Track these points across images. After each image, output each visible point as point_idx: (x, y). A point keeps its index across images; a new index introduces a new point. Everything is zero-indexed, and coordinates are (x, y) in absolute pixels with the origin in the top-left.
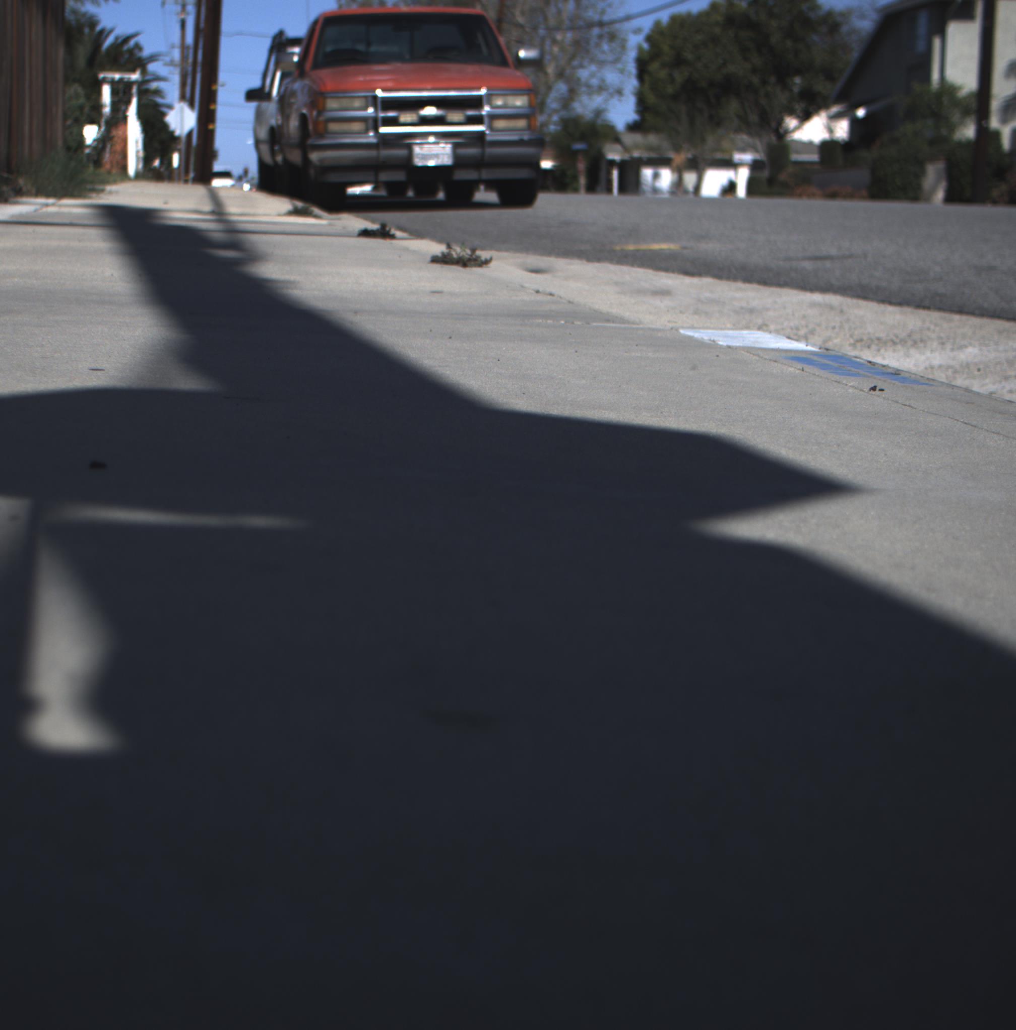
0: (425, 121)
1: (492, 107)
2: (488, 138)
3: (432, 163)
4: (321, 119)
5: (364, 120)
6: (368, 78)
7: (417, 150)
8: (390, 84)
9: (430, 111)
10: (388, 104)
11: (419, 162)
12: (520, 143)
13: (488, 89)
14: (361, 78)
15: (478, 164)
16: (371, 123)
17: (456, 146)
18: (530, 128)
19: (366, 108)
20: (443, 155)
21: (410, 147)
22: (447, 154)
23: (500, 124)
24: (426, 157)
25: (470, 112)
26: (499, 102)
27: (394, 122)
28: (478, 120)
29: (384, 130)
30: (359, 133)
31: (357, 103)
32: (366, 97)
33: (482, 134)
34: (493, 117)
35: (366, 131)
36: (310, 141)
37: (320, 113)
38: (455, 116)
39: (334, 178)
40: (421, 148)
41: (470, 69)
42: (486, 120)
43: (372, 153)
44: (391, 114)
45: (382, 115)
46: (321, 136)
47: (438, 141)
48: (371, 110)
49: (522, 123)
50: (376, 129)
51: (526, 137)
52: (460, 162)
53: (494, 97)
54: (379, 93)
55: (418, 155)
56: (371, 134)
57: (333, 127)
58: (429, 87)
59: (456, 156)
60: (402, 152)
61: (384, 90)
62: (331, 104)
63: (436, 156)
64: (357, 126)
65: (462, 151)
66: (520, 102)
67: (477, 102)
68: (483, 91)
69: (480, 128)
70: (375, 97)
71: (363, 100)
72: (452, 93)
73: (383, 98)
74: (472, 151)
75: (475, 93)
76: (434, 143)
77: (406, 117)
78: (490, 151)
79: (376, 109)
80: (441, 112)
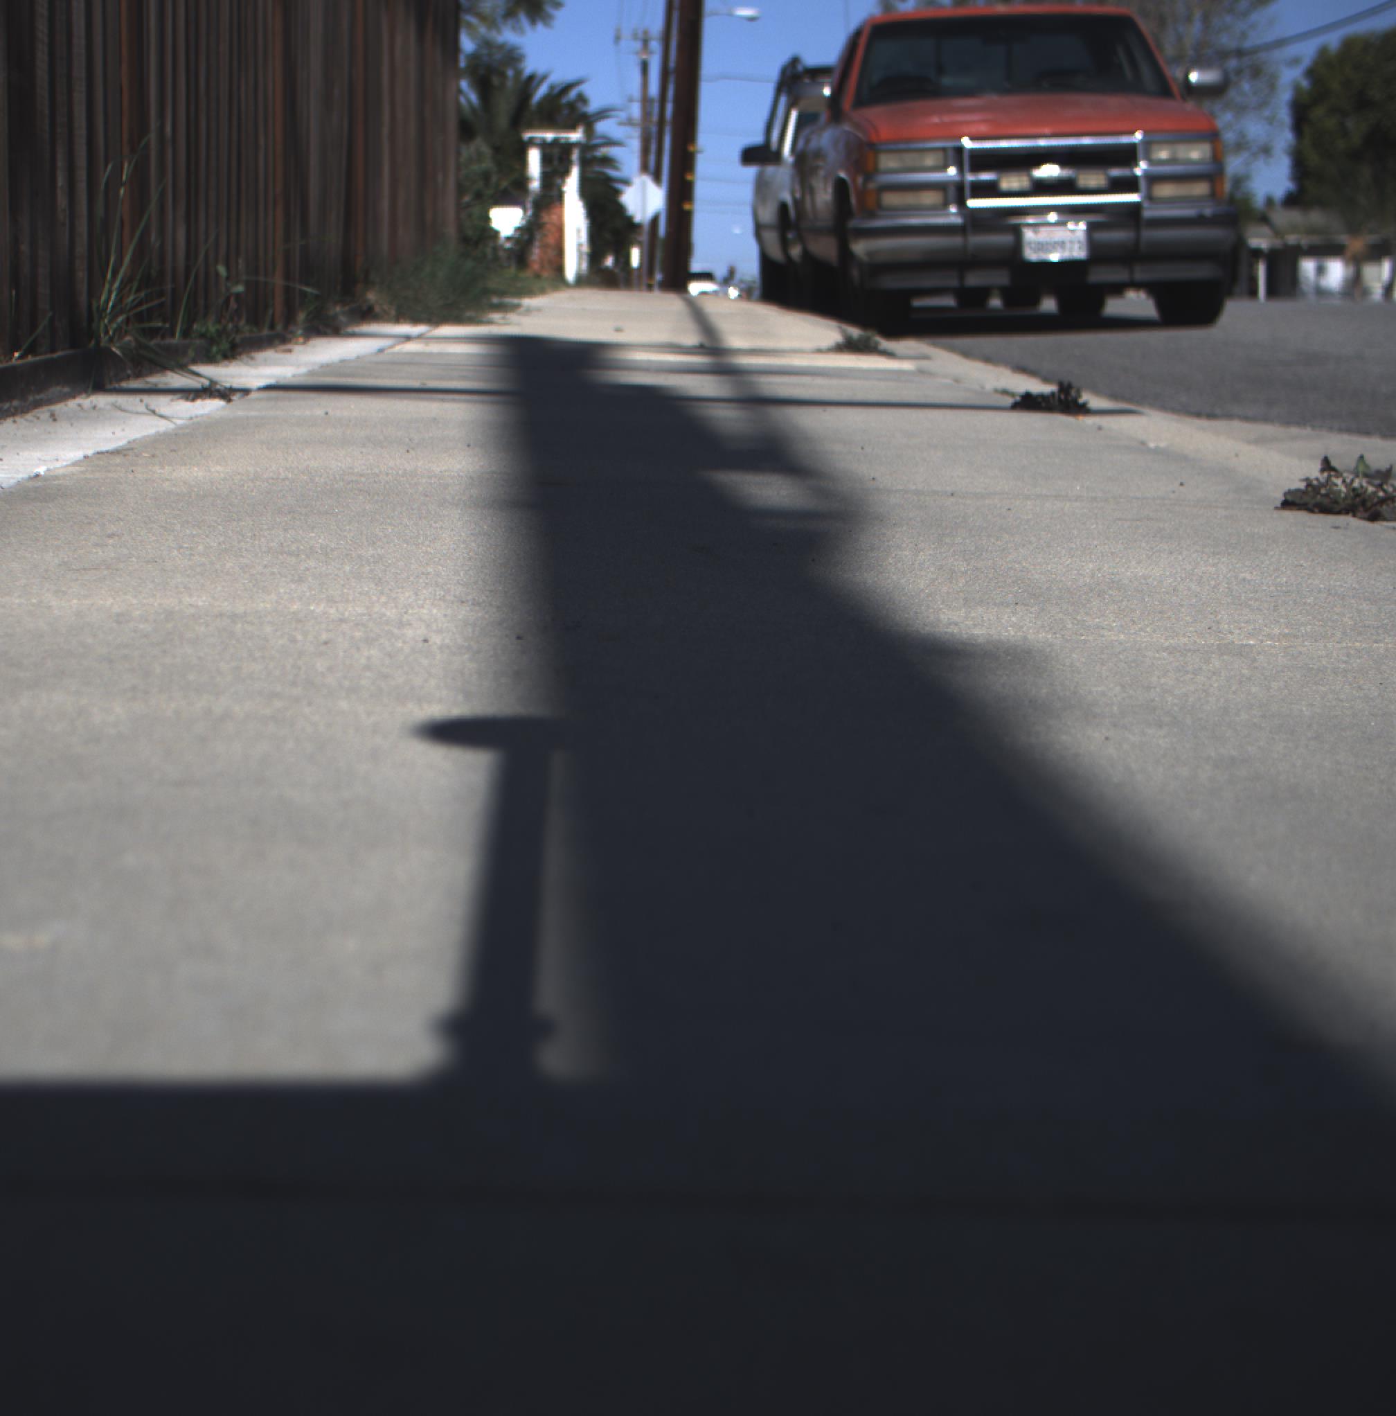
0: (1042, 187)
1: (1152, 163)
2: (1147, 213)
3: (1054, 257)
4: (871, 186)
5: (941, 187)
6: (946, 119)
7: (1029, 235)
8: (983, 128)
9: (1049, 171)
10: (981, 161)
11: (1031, 255)
12: (1199, 221)
13: (1146, 133)
14: (936, 120)
15: (1129, 256)
16: (952, 192)
17: (1092, 228)
18: (1213, 195)
19: (944, 167)
20: (1071, 242)
21: (1017, 231)
22: (1079, 242)
23: (1165, 190)
24: (1042, 247)
25: (1116, 172)
26: (1163, 154)
27: (991, 190)
28: (1129, 185)
29: (973, 203)
30: (933, 208)
31: (929, 161)
32: (944, 150)
33: (1134, 208)
34: (1152, 179)
35: (946, 205)
36: (853, 223)
37: (869, 177)
38: (1092, 178)
39: (891, 282)
40: (1036, 232)
41: (1114, 102)
42: (1143, 185)
43: (956, 241)
44: (986, 176)
45: (970, 177)
46: (872, 215)
47: (1063, 219)
48: (952, 171)
49: (1201, 189)
50: (961, 203)
51: (1208, 211)
52: (1098, 253)
53: (1155, 147)
54: (967, 143)
55: (1030, 243)
56: (953, 209)
57: (890, 199)
58: (1047, 131)
59: (1092, 244)
60: (1004, 239)
61: (973, 138)
62: (887, 162)
63: (1061, 245)
64: (930, 198)
65: (1104, 236)
66: (1196, 153)
67: (1128, 156)
68: (1138, 137)
69: (1133, 198)
70: (960, 150)
71: (940, 155)
72: (1087, 141)
73: (972, 151)
74: (1119, 236)
75: (1124, 140)
76: (1057, 224)
77: (1011, 182)
78: (1149, 235)
79: (961, 169)
80: (1065, 173)
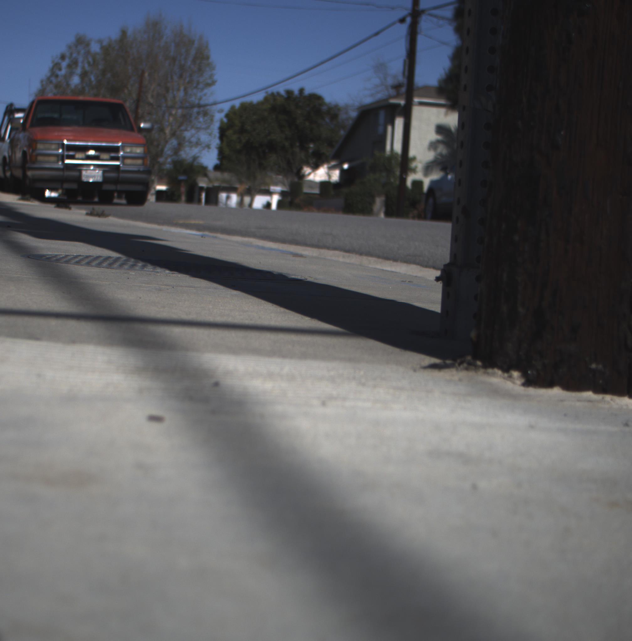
0: (89, 158)
1: (124, 153)
2: (122, 169)
3: (91, 181)
4: (34, 154)
5: (57, 155)
7: (84, 173)
8: (71, 138)
9: (92, 152)
10: (70, 148)
11: (84, 179)
12: (138, 172)
13: (122, 143)
14: (56, 134)
15: (116, 181)
16: (60, 158)
17: (104, 172)
18: (143, 164)
19: (58, 149)
20: (98, 176)
21: (80, 171)
22: (100, 176)
23: (128, 161)
24: (89, 177)
25: (113, 155)
26: (128, 150)
27: (73, 157)
28: (116, 159)
29: (67, 161)
30: (54, 162)
31: (53, 147)
32: (58, 144)
33: (118, 166)
34: (124, 158)
35: (58, 162)
36: (28, 165)
37: (33, 151)
38: (105, 156)
39: (39, 185)
40: (86, 172)
41: (114, 132)
42: (121, 159)
43: (60, 173)
44: (71, 153)
45: (66, 153)
46: (34, 163)
47: (95, 168)
48: (60, 151)
49: (139, 162)
50: (63, 161)
51: (141, 169)
52: (106, 180)
53: (125, 147)
54: (65, 142)
55: (84, 175)
56: (60, 163)
57: (40, 158)
58: (92, 140)
59: (104, 177)
60: (75, 174)
61: (68, 140)
62: (40, 146)
63: (93, 177)
64: (53, 159)
65: (108, 175)
66: (139, 150)
67: (117, 150)
68: (120, 144)
69: (117, 163)
70: (63, 144)
72: (104, 144)
73: (67, 145)
74: (113, 175)
75: (116, 145)
76: (93, 170)
77: (79, 155)
78: (122, 175)
79: (63, 150)
80: (97, 154)
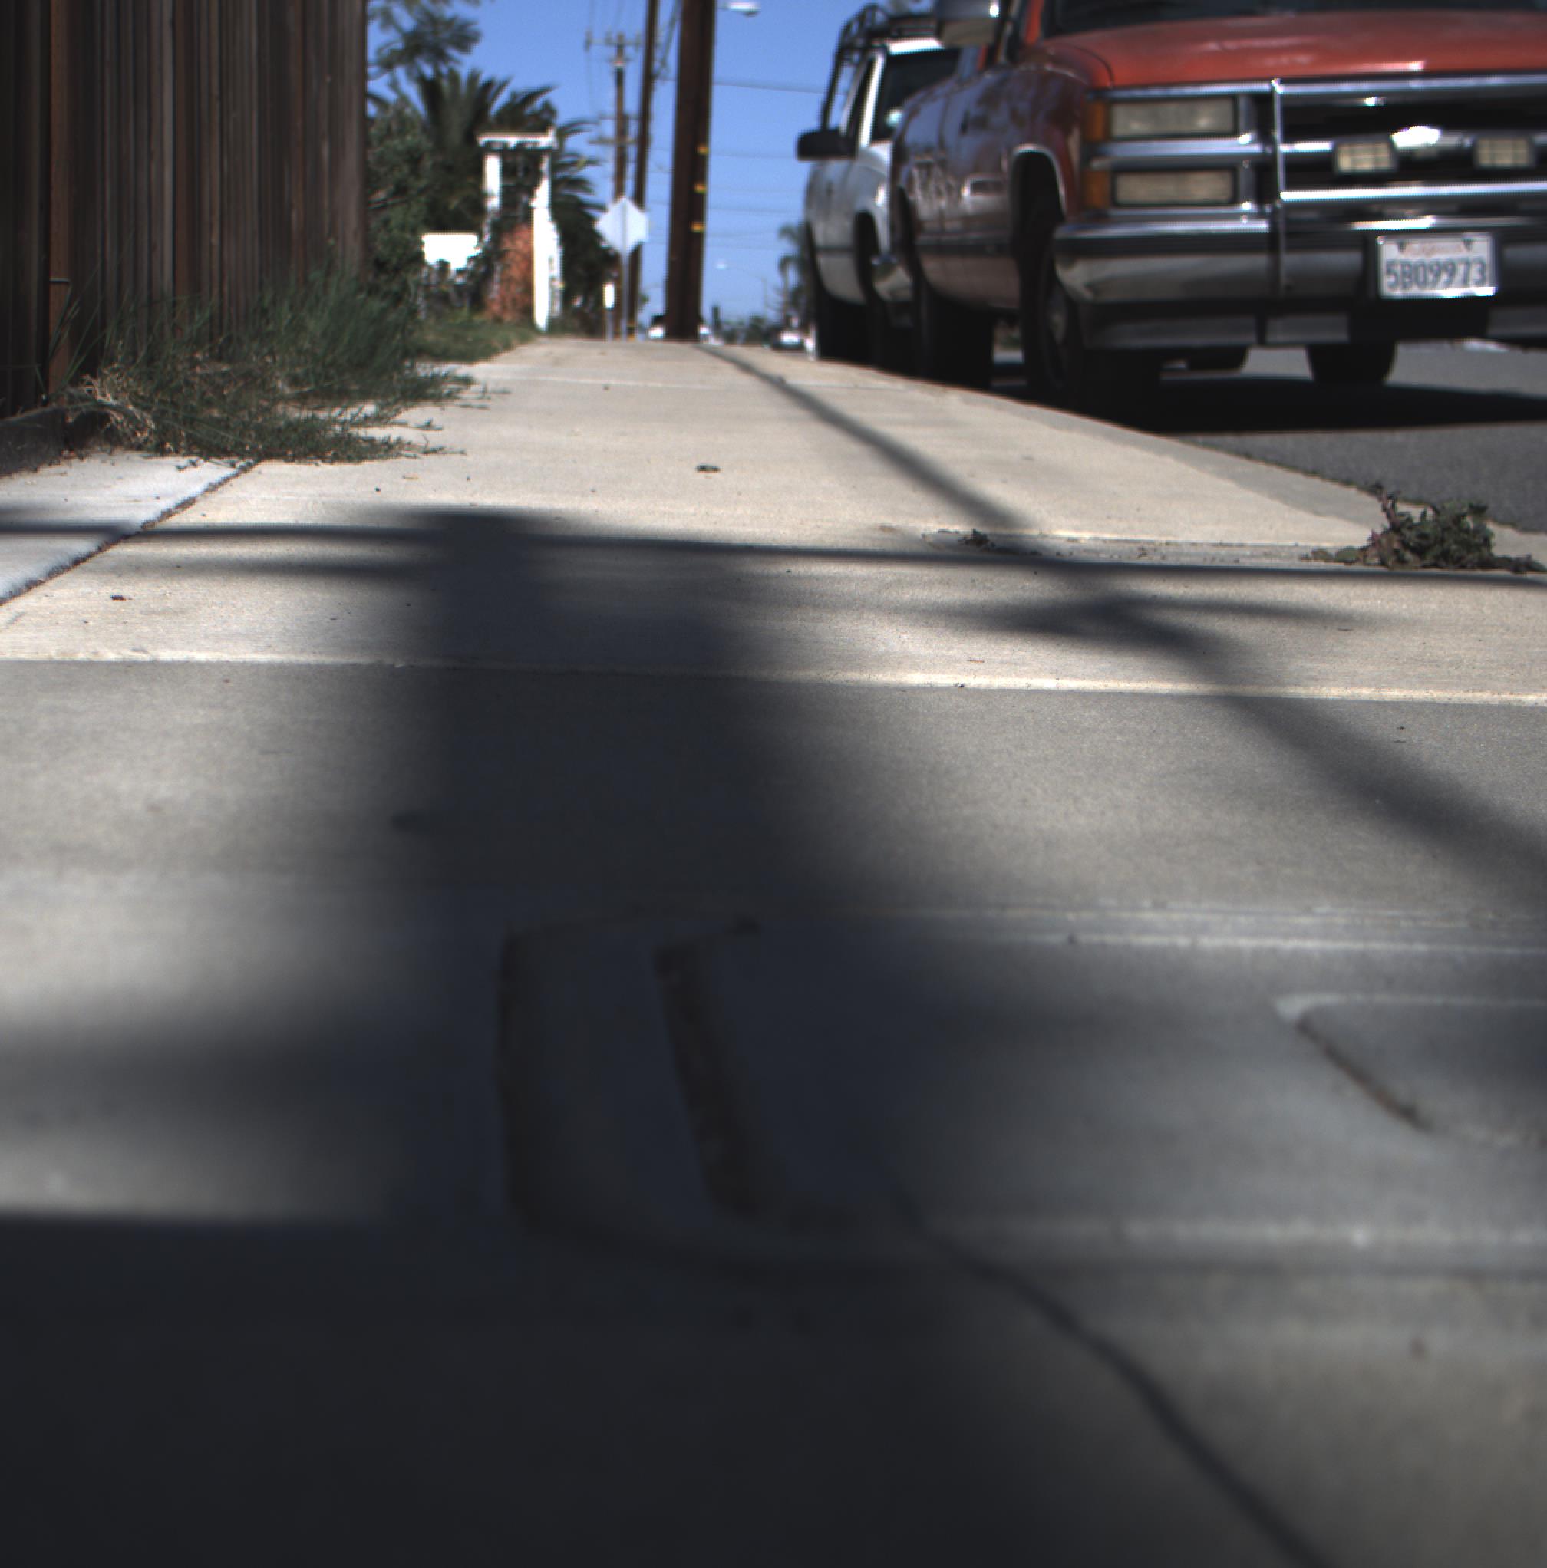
0: (1411, 167)
4: (1097, 164)
5: (1228, 165)
6: (1231, 45)
7: (1389, 252)
8: (1303, 61)
9: (1421, 137)
10: (1305, 118)
11: (1391, 288)
14: (1212, 46)
16: (1245, 178)
17: (1502, 240)
19: (1235, 133)
20: (1467, 263)
21: (1367, 243)
22: (1480, 267)
24: (1411, 273)
27: (1318, 171)
31: (1204, 119)
32: (1233, 97)
35: (1235, 200)
36: (1061, 233)
37: (1091, 149)
39: (1132, 338)
40: (1401, 247)
43: (1258, 262)
44: (1313, 147)
46: (1100, 218)
47: (1450, 224)
48: (1248, 139)
50: (1267, 195)
52: (1514, 287)
54: (1278, 87)
55: (1391, 264)
56: (1250, 206)
57: (1133, 188)
58: (1415, 66)
59: (1503, 271)
60: (1347, 260)
61: (1284, 81)
62: (1127, 121)
63: (1449, 268)
64: (1205, 186)
65: (1521, 254)
70: (1265, 100)
71: (1227, 107)
73: (1284, 97)
76: (1437, 233)
77: (1357, 157)
79: (1264, 135)
80: (1453, 140)
